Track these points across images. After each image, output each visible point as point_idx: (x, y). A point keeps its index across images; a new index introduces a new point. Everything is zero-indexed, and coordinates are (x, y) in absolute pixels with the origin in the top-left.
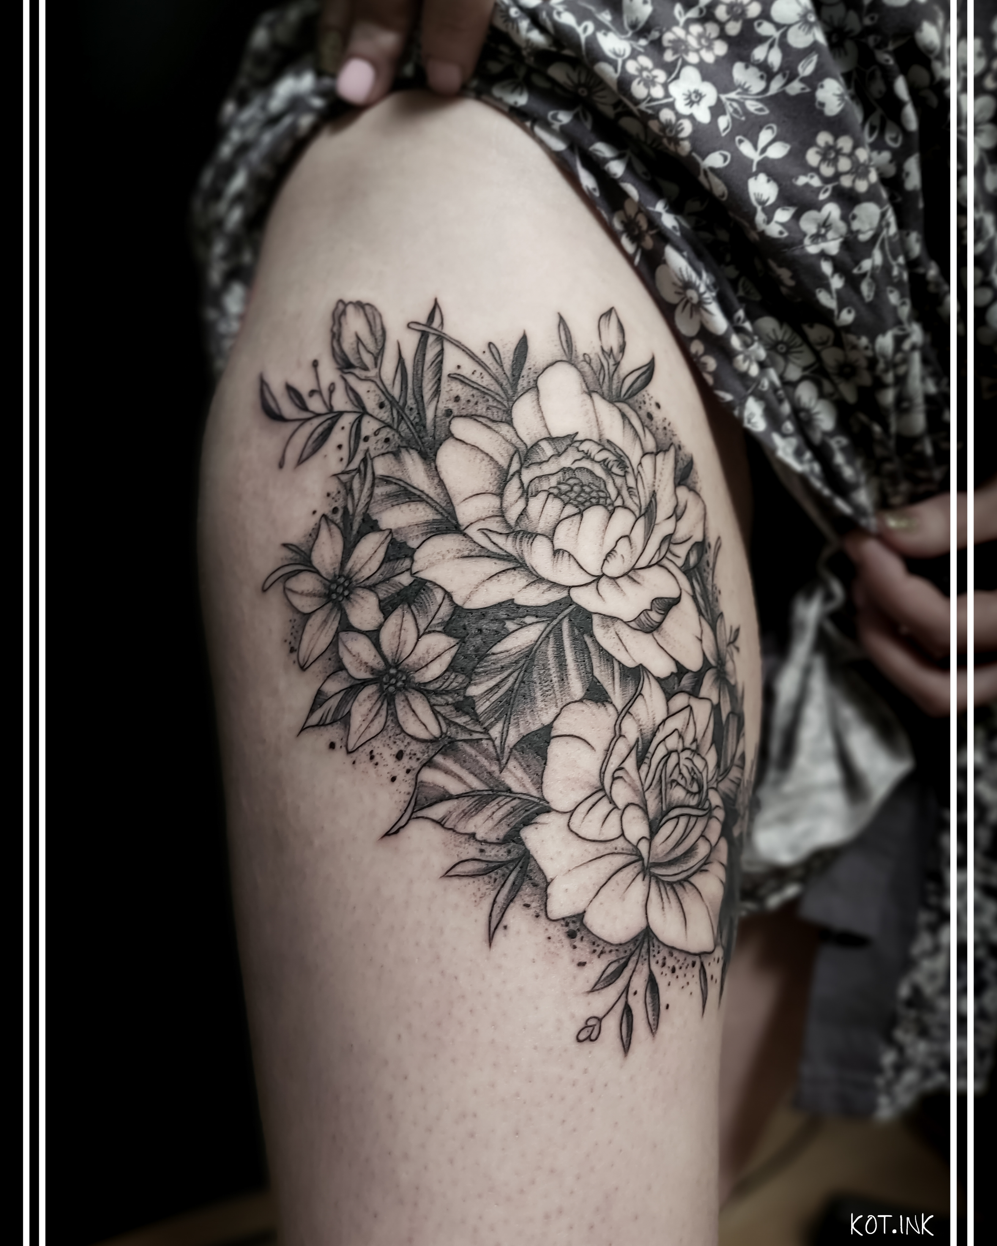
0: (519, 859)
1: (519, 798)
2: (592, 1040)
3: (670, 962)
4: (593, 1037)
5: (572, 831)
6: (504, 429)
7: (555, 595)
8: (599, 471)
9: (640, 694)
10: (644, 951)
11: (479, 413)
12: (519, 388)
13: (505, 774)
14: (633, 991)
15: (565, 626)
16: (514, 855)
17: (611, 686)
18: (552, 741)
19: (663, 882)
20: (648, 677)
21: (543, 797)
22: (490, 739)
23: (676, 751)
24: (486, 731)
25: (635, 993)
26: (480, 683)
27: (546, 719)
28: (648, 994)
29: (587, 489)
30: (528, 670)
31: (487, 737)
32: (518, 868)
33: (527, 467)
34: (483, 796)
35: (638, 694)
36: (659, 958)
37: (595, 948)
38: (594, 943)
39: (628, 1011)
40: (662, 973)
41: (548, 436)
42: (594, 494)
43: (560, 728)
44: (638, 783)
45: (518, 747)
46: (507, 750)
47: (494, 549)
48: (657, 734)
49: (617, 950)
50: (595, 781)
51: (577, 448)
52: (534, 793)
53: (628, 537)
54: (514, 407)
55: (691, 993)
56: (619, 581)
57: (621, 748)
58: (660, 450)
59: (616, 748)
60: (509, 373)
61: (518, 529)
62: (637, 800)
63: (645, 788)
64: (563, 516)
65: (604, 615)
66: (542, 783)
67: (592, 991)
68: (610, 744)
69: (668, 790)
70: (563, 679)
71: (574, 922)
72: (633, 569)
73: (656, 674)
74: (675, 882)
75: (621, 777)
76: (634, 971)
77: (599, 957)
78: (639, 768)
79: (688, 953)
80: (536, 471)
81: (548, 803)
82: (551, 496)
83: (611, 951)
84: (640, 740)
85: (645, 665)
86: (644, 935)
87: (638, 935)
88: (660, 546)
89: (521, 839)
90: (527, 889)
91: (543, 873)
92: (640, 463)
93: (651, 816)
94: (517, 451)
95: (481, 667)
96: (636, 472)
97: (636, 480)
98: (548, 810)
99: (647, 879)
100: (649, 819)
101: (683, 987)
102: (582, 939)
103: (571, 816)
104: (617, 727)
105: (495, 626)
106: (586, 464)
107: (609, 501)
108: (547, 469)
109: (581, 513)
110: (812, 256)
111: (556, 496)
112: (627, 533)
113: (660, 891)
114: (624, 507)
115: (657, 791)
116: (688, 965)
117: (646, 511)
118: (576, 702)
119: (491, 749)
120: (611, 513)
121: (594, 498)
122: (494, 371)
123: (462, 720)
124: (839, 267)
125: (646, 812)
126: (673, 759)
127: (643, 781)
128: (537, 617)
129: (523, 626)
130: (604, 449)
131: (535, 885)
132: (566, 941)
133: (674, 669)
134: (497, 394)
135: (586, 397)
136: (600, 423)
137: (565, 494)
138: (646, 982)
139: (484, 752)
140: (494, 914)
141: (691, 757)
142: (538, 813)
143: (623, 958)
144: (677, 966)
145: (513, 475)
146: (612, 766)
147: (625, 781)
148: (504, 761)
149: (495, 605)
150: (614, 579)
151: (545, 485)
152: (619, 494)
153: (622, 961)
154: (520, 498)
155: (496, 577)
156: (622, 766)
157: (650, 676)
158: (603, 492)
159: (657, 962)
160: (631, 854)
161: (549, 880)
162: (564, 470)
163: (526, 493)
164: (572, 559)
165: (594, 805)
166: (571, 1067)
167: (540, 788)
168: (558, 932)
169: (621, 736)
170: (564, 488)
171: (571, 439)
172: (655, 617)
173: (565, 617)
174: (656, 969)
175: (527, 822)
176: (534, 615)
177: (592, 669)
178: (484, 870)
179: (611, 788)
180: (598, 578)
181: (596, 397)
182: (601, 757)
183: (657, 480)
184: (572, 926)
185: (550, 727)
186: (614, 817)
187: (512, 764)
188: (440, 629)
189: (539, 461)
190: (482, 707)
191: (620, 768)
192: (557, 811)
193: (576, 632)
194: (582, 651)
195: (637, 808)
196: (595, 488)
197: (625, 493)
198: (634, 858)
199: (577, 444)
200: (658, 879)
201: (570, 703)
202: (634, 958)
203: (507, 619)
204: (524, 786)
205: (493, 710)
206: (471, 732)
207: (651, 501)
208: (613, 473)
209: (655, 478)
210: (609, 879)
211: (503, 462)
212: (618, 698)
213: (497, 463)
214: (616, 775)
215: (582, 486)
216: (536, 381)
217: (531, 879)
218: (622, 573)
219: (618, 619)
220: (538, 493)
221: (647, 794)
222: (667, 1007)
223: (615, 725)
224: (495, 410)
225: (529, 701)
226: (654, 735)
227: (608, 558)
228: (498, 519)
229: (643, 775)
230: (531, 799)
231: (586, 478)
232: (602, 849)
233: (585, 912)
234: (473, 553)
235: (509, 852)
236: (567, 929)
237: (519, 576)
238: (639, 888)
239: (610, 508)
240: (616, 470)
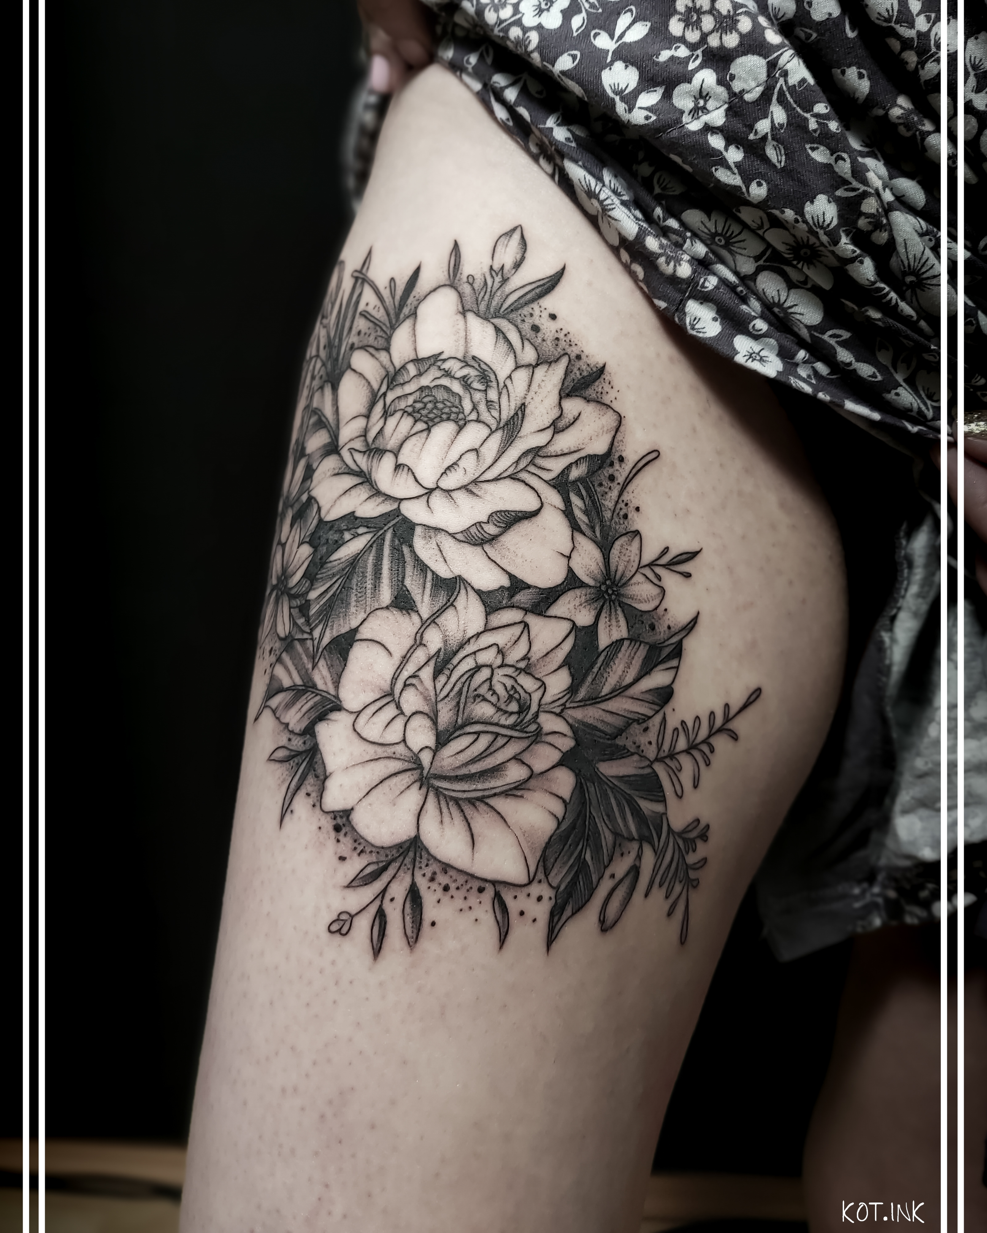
0: (310, 750)
1: (321, 695)
2: (341, 934)
3: (443, 879)
4: (344, 930)
5: (355, 730)
6: (383, 356)
7: (387, 507)
8: (456, 387)
9: (452, 605)
10: (408, 860)
11: (369, 343)
12: (402, 316)
13: (316, 671)
14: (390, 897)
15: (389, 536)
16: (308, 746)
17: (420, 596)
18: (355, 644)
19: (445, 796)
20: (466, 588)
21: (338, 695)
22: (312, 639)
23: (490, 666)
24: (311, 633)
25: (392, 900)
26: (317, 588)
27: (354, 624)
28: (408, 905)
29: (440, 406)
30: (349, 577)
31: (310, 637)
32: (307, 759)
33: (391, 389)
34: (299, 690)
35: (450, 604)
36: (429, 872)
37: (356, 845)
38: (355, 841)
39: (381, 915)
40: (429, 888)
41: (415, 358)
42: (447, 410)
43: (365, 632)
44: (432, 693)
45: (327, 648)
46: (320, 650)
47: (353, 466)
48: (466, 646)
49: (378, 852)
50: (386, 686)
51: (439, 367)
52: (332, 691)
53: (476, 450)
54: (394, 335)
55: (476, 920)
56: (454, 494)
57: (420, 656)
58: (544, 361)
59: (415, 655)
60: (397, 303)
61: (373, 446)
62: (426, 709)
63: (439, 699)
64: (413, 432)
65: (428, 527)
66: (339, 682)
67: (348, 886)
68: (408, 652)
69: (468, 705)
70: (376, 586)
71: (341, 817)
72: (475, 482)
73: (476, 587)
74: (461, 799)
75: (413, 685)
76: (394, 877)
77: (359, 854)
78: (435, 677)
79: (473, 876)
80: (399, 392)
81: (341, 702)
82: (405, 414)
83: (371, 852)
84: (443, 650)
85: (465, 576)
86: (411, 844)
87: (405, 842)
88: (520, 458)
89: (314, 732)
90: (311, 779)
91: (325, 767)
92: (510, 377)
93: (441, 728)
94: (387, 375)
95: (321, 574)
96: (501, 385)
97: (500, 394)
98: (338, 707)
99: (424, 790)
100: (437, 729)
101: (461, 910)
102: (345, 835)
103: (357, 716)
104: (419, 635)
105: (336, 537)
106: (445, 382)
107: (461, 416)
108: (408, 389)
109: (429, 429)
110: (694, 133)
111: (410, 414)
112: (477, 447)
113: (439, 804)
114: (478, 421)
115: (454, 703)
116: (471, 888)
117: (507, 424)
118: (382, 608)
119: (311, 649)
120: (461, 428)
121: (447, 413)
122: (388, 304)
123: (301, 621)
124: (731, 139)
125: (435, 721)
126: (485, 673)
127: (438, 691)
128: (368, 527)
129: (356, 536)
130: (468, 365)
131: (317, 776)
132: (333, 834)
133: (506, 582)
134: (384, 324)
135: (460, 317)
136: (469, 341)
137: (418, 412)
138: (407, 892)
139: (306, 650)
140: (287, 798)
141: (514, 675)
142: (332, 710)
143: (382, 861)
144: (453, 886)
145: (380, 397)
146: (405, 674)
147: (417, 689)
148: (317, 660)
149: (341, 518)
150: (448, 492)
151: (402, 405)
152: (475, 408)
153: (381, 865)
154: (381, 417)
155: (348, 492)
156: (416, 674)
157: (469, 589)
158: (457, 407)
159: (424, 875)
160: (409, 762)
161: (328, 774)
162: (422, 389)
163: (386, 414)
164: (410, 473)
165: (380, 708)
166: (321, 954)
167: (337, 687)
168: (327, 823)
169: (421, 644)
170: (419, 405)
171: (436, 359)
172: (492, 529)
173: (390, 528)
174: (422, 883)
175: (322, 717)
176: (365, 526)
177: (404, 578)
178: (289, 756)
179: (401, 694)
180: (430, 492)
181: (470, 316)
182: (397, 663)
183: (531, 394)
184: (339, 821)
185: (355, 631)
186: (399, 723)
187: (322, 664)
188: (308, 540)
189: (402, 382)
190: (313, 610)
191: (414, 676)
192: (347, 710)
193: (397, 542)
194: (399, 560)
195: (426, 717)
196: (448, 404)
197: (482, 407)
198: (414, 766)
199: (439, 363)
200: (438, 792)
201: (377, 609)
202: (396, 865)
203: (346, 530)
204: (326, 684)
205: (319, 612)
206: (303, 632)
207: (516, 414)
208: (472, 388)
209: (528, 390)
210: (381, 782)
211: (375, 386)
212: (425, 608)
213: (371, 387)
214: (408, 683)
215: (435, 403)
216: (416, 308)
217: (314, 771)
218: (459, 485)
219: (443, 530)
220: (395, 411)
221: (440, 706)
222: (433, 924)
223: (417, 633)
224: (379, 339)
225: (344, 605)
226: (461, 646)
227: (448, 472)
228: (362, 438)
229: (439, 686)
230: (328, 696)
231: (440, 395)
232: (380, 752)
233: (352, 809)
234: (340, 471)
235: (304, 743)
236: (334, 822)
237: (363, 490)
238: (414, 797)
239: (461, 423)
240: (476, 385)
